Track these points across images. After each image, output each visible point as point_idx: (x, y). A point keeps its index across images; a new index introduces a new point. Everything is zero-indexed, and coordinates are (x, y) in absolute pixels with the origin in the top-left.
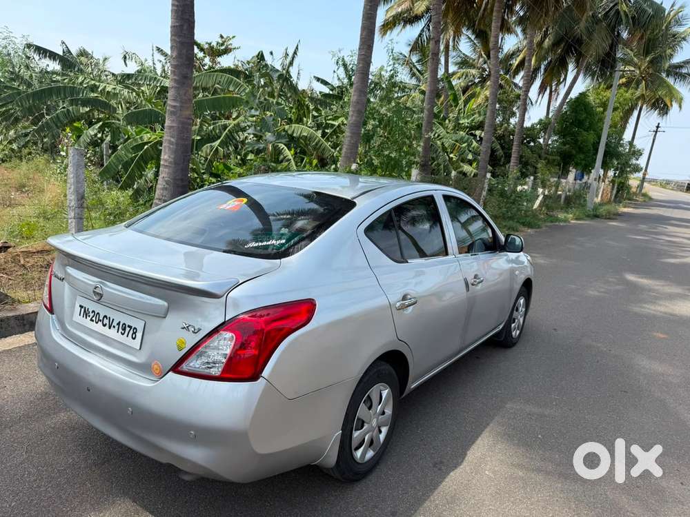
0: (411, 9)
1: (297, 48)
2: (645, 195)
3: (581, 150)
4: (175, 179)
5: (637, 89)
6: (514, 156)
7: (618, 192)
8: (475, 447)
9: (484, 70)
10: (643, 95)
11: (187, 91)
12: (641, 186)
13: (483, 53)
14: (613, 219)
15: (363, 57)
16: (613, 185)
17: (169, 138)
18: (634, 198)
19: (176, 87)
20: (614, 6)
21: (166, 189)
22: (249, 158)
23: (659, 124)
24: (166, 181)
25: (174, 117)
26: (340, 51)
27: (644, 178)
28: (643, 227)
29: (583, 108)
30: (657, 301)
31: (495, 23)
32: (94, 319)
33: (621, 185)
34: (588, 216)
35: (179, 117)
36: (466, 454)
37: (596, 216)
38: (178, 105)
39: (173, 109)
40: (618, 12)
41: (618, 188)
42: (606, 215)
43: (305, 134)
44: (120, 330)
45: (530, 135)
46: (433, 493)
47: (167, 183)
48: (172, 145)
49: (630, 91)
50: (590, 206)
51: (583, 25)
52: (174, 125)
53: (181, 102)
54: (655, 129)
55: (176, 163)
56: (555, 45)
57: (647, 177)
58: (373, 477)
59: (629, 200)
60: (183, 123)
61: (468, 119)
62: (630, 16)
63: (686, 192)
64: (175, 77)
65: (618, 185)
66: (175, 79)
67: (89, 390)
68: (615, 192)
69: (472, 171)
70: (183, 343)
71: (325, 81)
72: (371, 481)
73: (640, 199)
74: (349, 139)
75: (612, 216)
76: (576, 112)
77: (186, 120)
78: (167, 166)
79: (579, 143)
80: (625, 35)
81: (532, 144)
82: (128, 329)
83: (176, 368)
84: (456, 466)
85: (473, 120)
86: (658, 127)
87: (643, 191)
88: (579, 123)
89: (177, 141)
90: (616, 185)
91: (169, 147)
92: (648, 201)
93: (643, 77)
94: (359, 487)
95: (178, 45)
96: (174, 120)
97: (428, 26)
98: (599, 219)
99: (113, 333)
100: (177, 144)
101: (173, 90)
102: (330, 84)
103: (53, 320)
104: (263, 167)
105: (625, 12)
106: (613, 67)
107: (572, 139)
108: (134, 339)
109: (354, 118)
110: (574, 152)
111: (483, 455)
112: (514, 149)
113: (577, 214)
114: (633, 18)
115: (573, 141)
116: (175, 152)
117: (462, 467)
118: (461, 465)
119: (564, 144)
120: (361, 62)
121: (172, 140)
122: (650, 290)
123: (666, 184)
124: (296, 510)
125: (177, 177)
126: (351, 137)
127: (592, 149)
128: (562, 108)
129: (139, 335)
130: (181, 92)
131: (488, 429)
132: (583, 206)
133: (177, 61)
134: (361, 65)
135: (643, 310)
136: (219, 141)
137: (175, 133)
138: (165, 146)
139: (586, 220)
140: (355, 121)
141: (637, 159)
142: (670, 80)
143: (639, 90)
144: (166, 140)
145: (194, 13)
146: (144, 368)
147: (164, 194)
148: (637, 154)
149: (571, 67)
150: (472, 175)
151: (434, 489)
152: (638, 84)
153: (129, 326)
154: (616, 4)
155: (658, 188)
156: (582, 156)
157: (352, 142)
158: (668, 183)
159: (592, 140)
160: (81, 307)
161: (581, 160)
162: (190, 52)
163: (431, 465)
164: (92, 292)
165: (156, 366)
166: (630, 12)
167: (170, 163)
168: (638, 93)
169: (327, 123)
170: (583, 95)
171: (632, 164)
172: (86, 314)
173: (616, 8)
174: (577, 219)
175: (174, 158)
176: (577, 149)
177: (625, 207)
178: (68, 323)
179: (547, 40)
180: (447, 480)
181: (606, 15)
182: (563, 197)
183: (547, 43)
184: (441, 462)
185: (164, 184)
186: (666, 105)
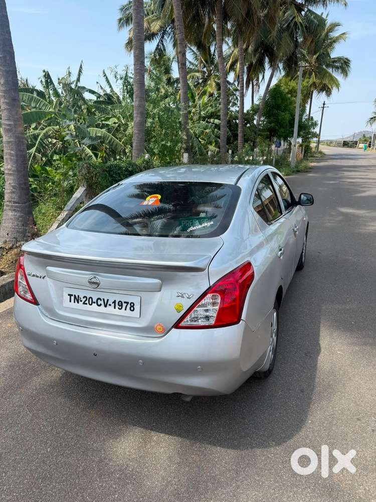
0: (149, 29)
1: (81, 67)
2: (321, 153)
3: (281, 126)
4: (20, 184)
5: (310, 78)
6: (240, 135)
7: (305, 152)
8: (321, 338)
9: (204, 73)
10: (314, 83)
11: (18, 111)
12: (317, 147)
13: (203, 60)
14: (310, 172)
15: (138, 71)
16: (302, 148)
17: (9, 151)
18: (315, 155)
19: (7, 109)
20: (292, 20)
21: (14, 192)
22: (54, 158)
23: (324, 102)
24: (12, 186)
25: (10, 134)
26: (116, 67)
27: (319, 141)
28: (329, 175)
29: (279, 95)
30: (367, 224)
31: (218, 36)
32: (87, 302)
33: (307, 147)
34: (293, 172)
35: (14, 133)
36: (319, 344)
37: (298, 171)
38: (12, 123)
39: (8, 127)
40: (296, 23)
41: (305, 150)
42: (304, 170)
43: (99, 135)
44: (117, 306)
45: (247, 118)
46: (316, 372)
47: (14, 187)
48: (13, 156)
49: (306, 80)
50: (293, 165)
51: (274, 33)
52: (12, 140)
53: (14, 121)
54: (322, 106)
55: (18, 171)
56: (256, 50)
57: (320, 140)
58: (275, 371)
59: (312, 157)
60: (18, 138)
61: (204, 111)
62: (304, 26)
63: (343, 147)
64: (6, 101)
65: (305, 148)
66: (6, 102)
67: (96, 355)
68: (303, 153)
69: (215, 150)
70: (180, 306)
71: (92, 91)
72: (275, 374)
73: (319, 155)
74: (137, 135)
75: (308, 170)
76: (275, 99)
77: (20, 135)
78: (11, 174)
79: (280, 121)
80: (300, 40)
81: (248, 125)
82: (124, 305)
83: (177, 326)
84: (318, 352)
85: (207, 112)
86: (324, 104)
87: (319, 150)
88: (277, 107)
89: (16, 153)
90: (304, 148)
91: (10, 158)
92: (323, 157)
93: (313, 70)
94: (271, 380)
95: (4, 74)
96: (11, 136)
97: (162, 41)
98: (300, 173)
99: (110, 309)
100: (17, 156)
101: (5, 111)
102: (96, 93)
103: (40, 309)
104: (85, 165)
105: (300, 23)
106: (296, 64)
107: (274, 118)
108: (133, 310)
109: (138, 119)
110: (277, 128)
111: (329, 342)
112: (240, 130)
113: (287, 171)
114: (306, 27)
115: (275, 120)
116: (16, 162)
117: (322, 352)
118: (321, 351)
119: (270, 123)
120: (138, 75)
121: (12, 152)
122: (362, 217)
123: (330, 143)
124: (243, 404)
125: (21, 182)
126: (138, 133)
127: (288, 124)
128: (266, 96)
129: (137, 307)
130: (13, 113)
131: (322, 325)
132: (289, 166)
133: (6, 87)
134: (138, 77)
135: (361, 230)
136: (35, 148)
137: (14, 147)
138: (6, 158)
139: (292, 175)
140: (139, 121)
141: (314, 129)
142: (330, 70)
143: (311, 79)
144: (7, 153)
145: (12, 45)
146: (148, 330)
147: (13, 197)
148: (315, 124)
149: (267, 66)
150: (216, 152)
151: (315, 370)
152: (310, 74)
153: (125, 302)
154: (294, 18)
155: (325, 146)
156: (283, 130)
157: (140, 137)
158: (331, 142)
159: (288, 118)
160: (70, 295)
161: (283, 133)
162: (14, 78)
163: (304, 355)
164: (87, 282)
165: (159, 327)
166: (303, 23)
167: (14, 171)
168: (311, 82)
169: (103, 124)
170: (278, 86)
171: (311, 132)
172: (77, 299)
173: (294, 20)
174: (287, 175)
175: (16, 167)
176: (279, 126)
177: (311, 162)
178: (59, 310)
179: (250, 47)
180: (319, 362)
181: (288, 26)
182: (274, 160)
183: (250, 49)
184: (309, 352)
185: (11, 188)
186: (329, 88)
